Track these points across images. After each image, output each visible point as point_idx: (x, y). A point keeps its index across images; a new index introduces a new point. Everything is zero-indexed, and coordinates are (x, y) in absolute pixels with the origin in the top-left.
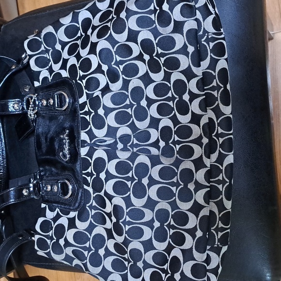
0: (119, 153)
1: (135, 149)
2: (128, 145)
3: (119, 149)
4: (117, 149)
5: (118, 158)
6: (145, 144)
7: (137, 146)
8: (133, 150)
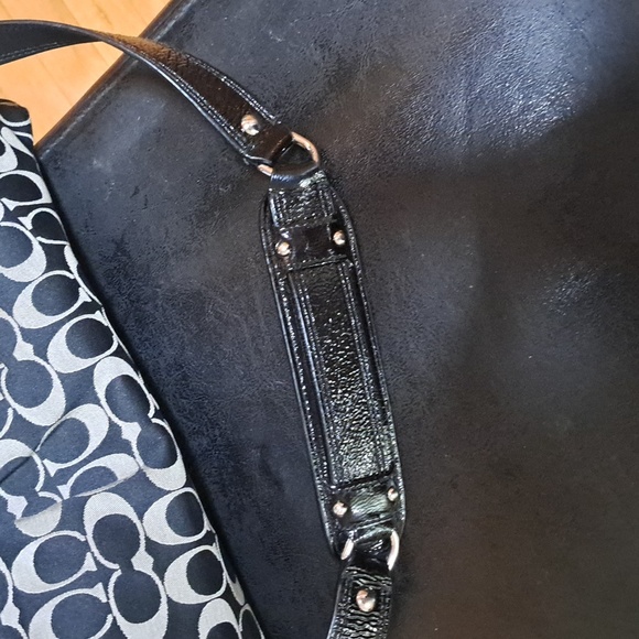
0: (25, 527)
1: (65, 490)
2: (38, 488)
3: (19, 515)
4: (13, 517)
5: (29, 540)
6: (81, 458)
7: (63, 476)
8: (61, 496)
